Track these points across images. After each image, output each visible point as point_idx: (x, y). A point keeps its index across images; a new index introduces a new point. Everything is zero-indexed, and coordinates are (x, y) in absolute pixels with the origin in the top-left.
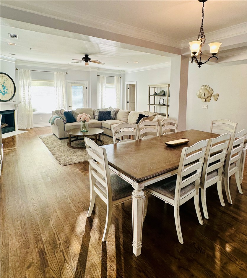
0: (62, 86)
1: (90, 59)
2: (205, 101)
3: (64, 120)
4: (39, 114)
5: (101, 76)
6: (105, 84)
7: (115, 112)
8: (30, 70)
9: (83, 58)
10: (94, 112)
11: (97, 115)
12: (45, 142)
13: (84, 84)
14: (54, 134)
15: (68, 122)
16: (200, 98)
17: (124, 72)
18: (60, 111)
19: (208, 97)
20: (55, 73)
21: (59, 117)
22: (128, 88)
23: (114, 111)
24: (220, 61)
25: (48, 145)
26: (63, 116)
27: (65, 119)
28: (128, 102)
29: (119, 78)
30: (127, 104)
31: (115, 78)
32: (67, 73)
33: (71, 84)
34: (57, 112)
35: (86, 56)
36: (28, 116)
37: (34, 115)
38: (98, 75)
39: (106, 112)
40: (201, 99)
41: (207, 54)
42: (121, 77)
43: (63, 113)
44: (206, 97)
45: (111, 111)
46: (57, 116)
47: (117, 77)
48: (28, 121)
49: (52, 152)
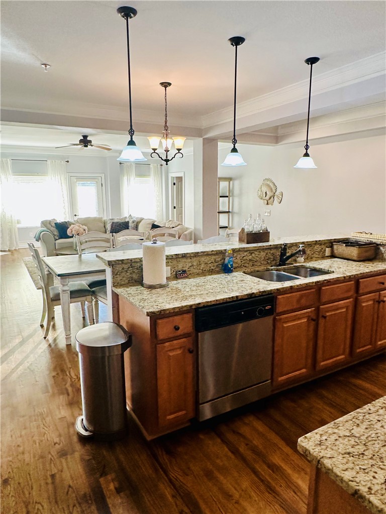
1: (90, 141)
2: (267, 204)
3: (55, 235)
4: (27, 228)
5: (126, 164)
6: (133, 177)
7: (135, 223)
8: (8, 160)
9: (81, 141)
10: (105, 223)
11: (109, 227)
12: (28, 266)
13: (98, 179)
15: (61, 238)
16: (261, 199)
18: (50, 222)
19: (270, 198)
20: (49, 162)
21: (47, 230)
22: (174, 184)
23: (133, 222)
24: (281, 141)
25: (30, 269)
26: (54, 229)
27: (56, 233)
28: (175, 208)
29: (159, 166)
30: (174, 211)
31: (151, 166)
32: (68, 162)
33: (76, 179)
34: (44, 223)
35: (85, 137)
36: (10, 230)
37: (19, 229)
38: (120, 163)
39: (122, 223)
40: (262, 201)
41: (254, 131)
42: (161, 165)
43: (54, 225)
44: (268, 197)
45: (130, 222)
46: (45, 229)
47: (156, 165)
48: (11, 237)
49: (31, 276)
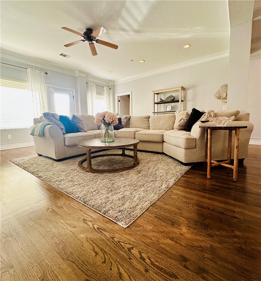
0: (41, 91)
3: (62, 129)
5: (90, 84)
6: (94, 94)
14: (40, 155)
17: (114, 82)
22: (119, 101)
27: (63, 127)
31: (105, 88)
32: (46, 73)
33: (53, 89)
38: (87, 83)
42: (110, 89)
43: (58, 118)
45: (122, 118)
47: (107, 88)
